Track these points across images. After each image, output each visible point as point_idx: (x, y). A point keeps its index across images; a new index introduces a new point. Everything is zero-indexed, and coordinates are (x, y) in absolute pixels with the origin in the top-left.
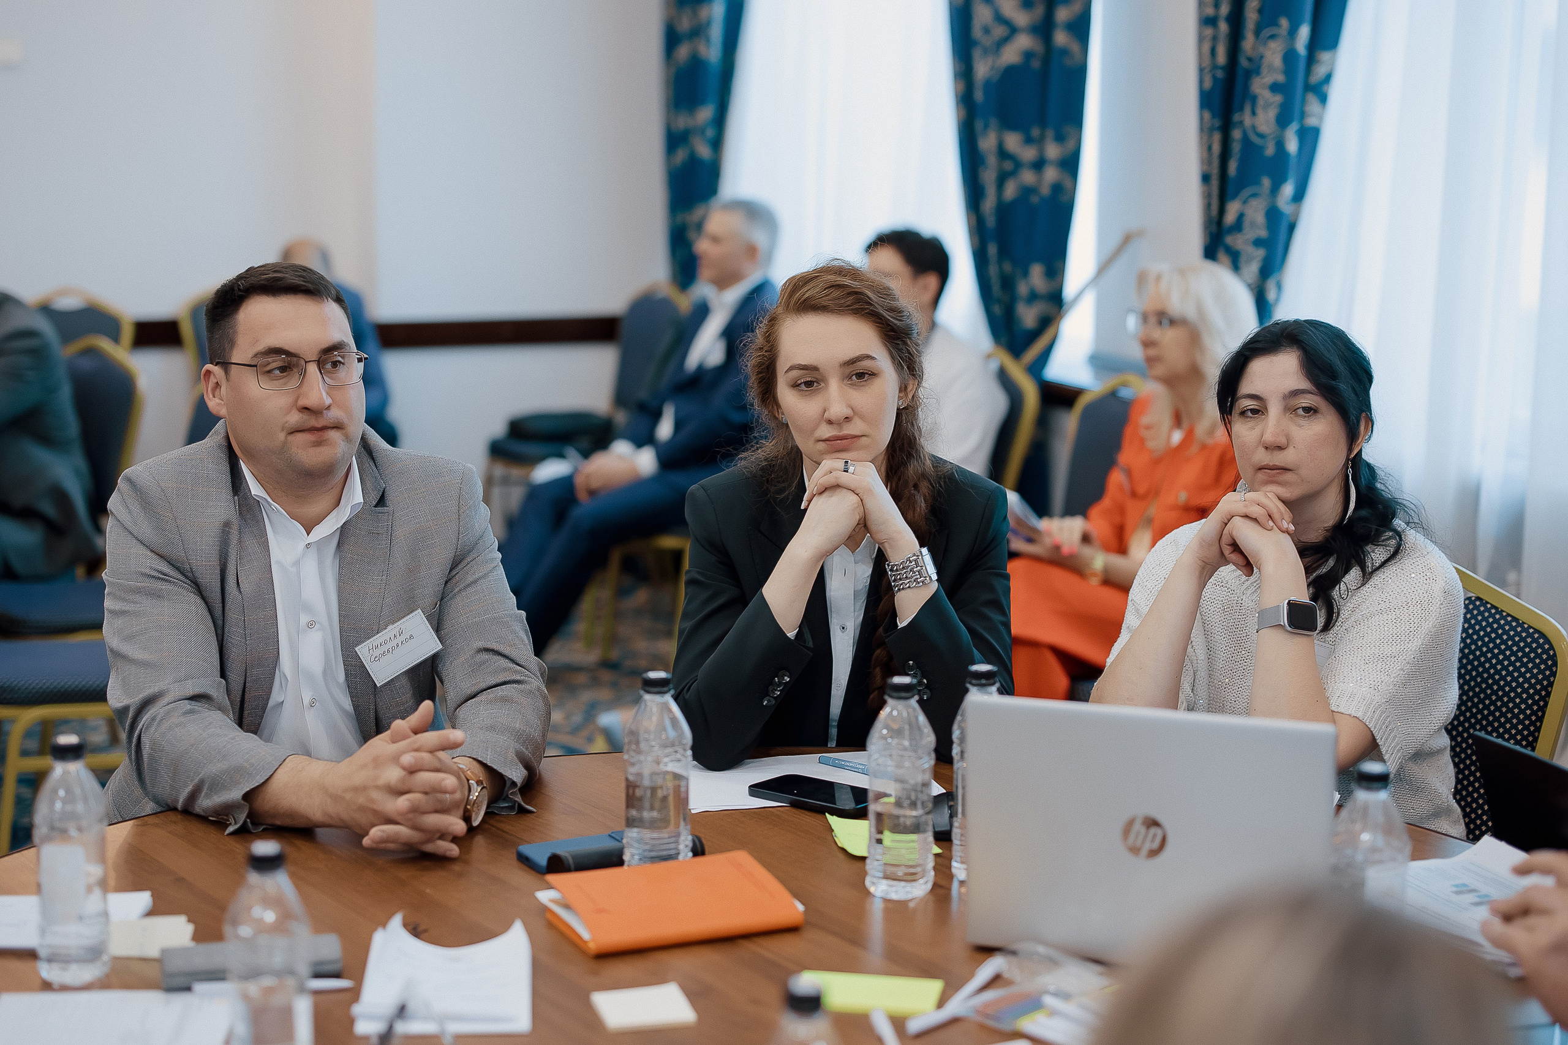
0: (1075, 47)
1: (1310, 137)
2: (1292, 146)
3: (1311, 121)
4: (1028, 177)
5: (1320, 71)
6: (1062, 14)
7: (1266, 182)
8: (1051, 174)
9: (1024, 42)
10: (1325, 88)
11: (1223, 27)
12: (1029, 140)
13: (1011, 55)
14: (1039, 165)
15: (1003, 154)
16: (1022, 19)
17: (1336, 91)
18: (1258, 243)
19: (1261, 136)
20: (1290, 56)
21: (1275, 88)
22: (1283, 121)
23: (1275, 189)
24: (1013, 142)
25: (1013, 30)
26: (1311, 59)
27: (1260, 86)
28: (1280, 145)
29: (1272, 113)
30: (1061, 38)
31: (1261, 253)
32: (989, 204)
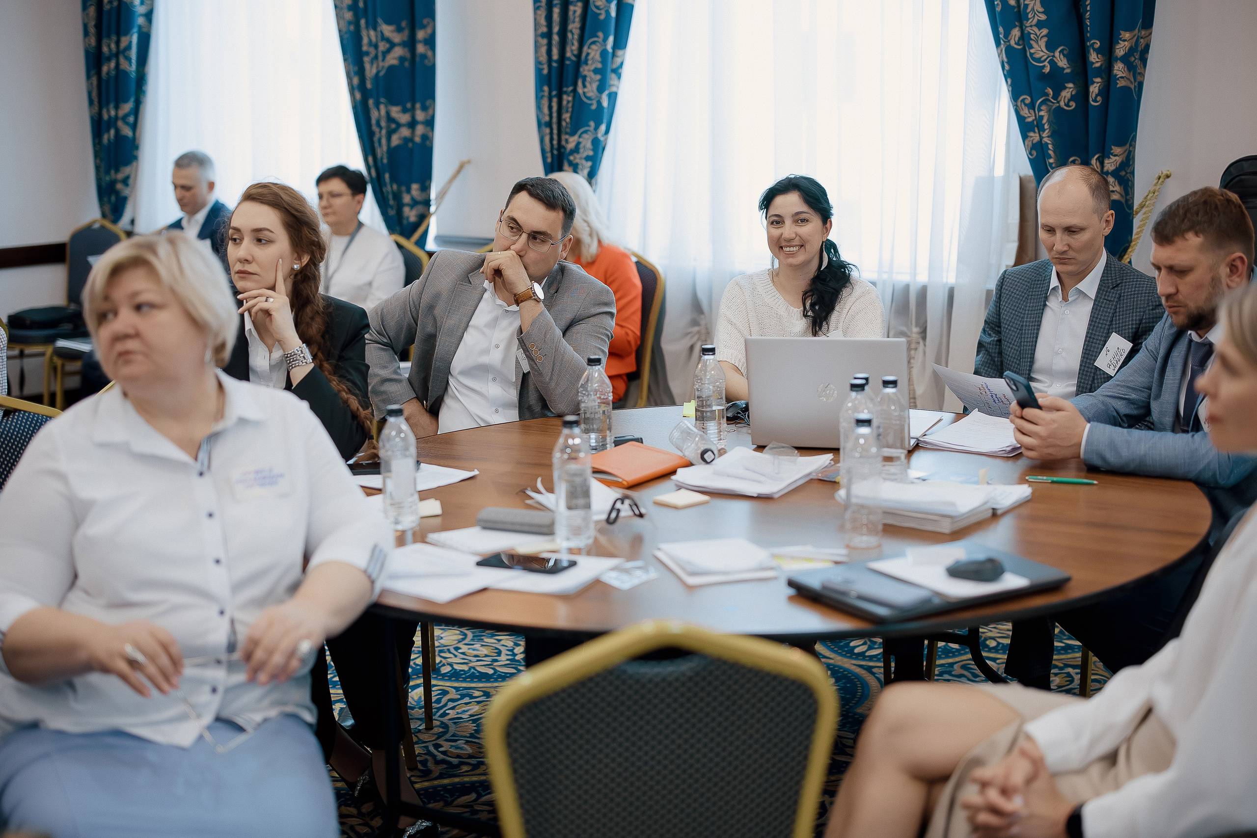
0: (430, 53)
1: (613, 97)
2: (605, 104)
3: (614, 89)
4: (405, 132)
5: (618, 61)
6: (421, 35)
7: (592, 124)
8: (420, 130)
9: (398, 52)
10: (620, 71)
11: (556, 38)
12: (405, 111)
13: (393, 59)
14: (412, 125)
15: (390, 119)
16: (397, 38)
17: (626, 71)
18: (588, 158)
19: (589, 98)
20: (604, 53)
21: (596, 71)
22: (601, 89)
23: (597, 128)
24: (395, 111)
25: (392, 45)
26: (614, 55)
27: (585, 70)
28: (599, 103)
29: (595, 86)
30: (421, 49)
31: (589, 164)
32: (382, 151)
